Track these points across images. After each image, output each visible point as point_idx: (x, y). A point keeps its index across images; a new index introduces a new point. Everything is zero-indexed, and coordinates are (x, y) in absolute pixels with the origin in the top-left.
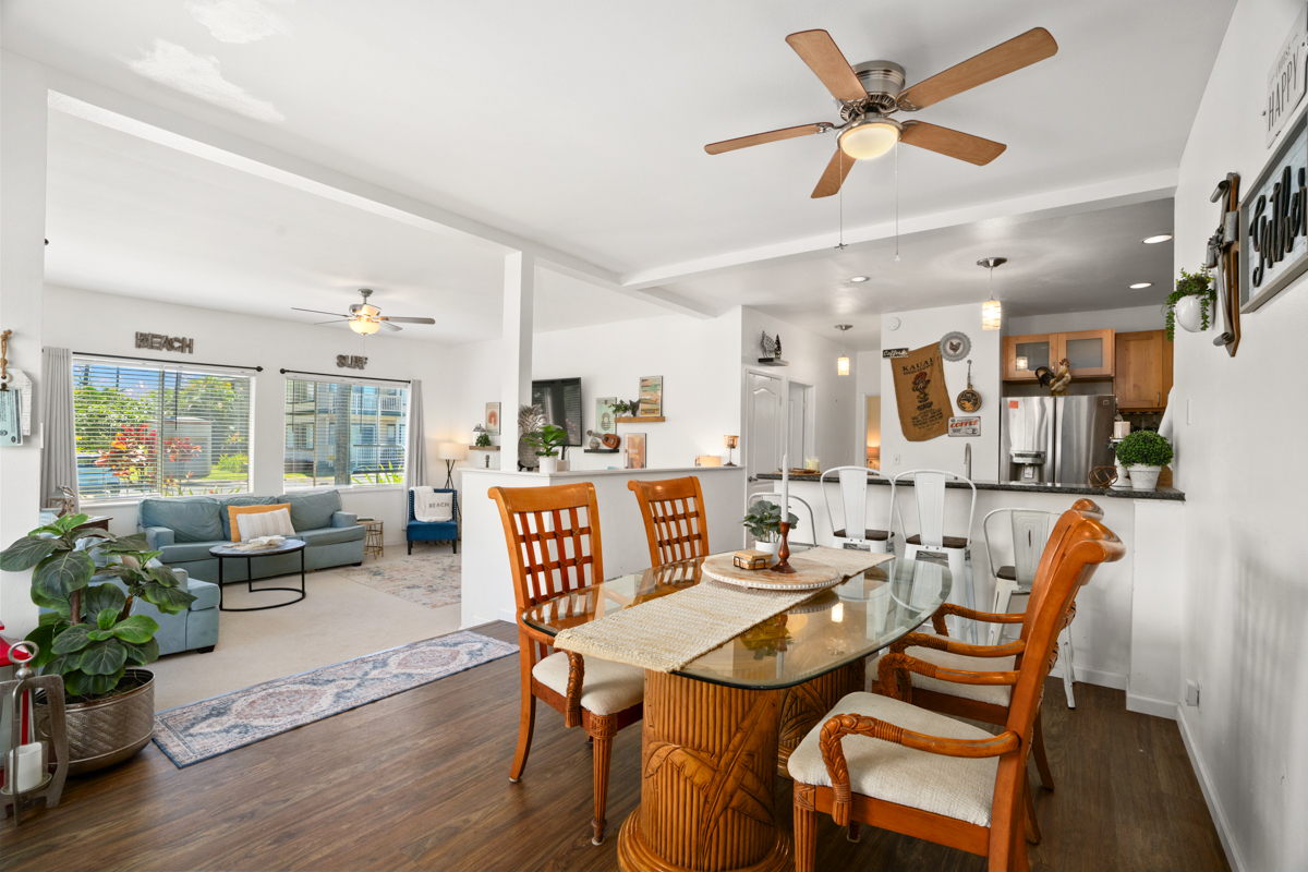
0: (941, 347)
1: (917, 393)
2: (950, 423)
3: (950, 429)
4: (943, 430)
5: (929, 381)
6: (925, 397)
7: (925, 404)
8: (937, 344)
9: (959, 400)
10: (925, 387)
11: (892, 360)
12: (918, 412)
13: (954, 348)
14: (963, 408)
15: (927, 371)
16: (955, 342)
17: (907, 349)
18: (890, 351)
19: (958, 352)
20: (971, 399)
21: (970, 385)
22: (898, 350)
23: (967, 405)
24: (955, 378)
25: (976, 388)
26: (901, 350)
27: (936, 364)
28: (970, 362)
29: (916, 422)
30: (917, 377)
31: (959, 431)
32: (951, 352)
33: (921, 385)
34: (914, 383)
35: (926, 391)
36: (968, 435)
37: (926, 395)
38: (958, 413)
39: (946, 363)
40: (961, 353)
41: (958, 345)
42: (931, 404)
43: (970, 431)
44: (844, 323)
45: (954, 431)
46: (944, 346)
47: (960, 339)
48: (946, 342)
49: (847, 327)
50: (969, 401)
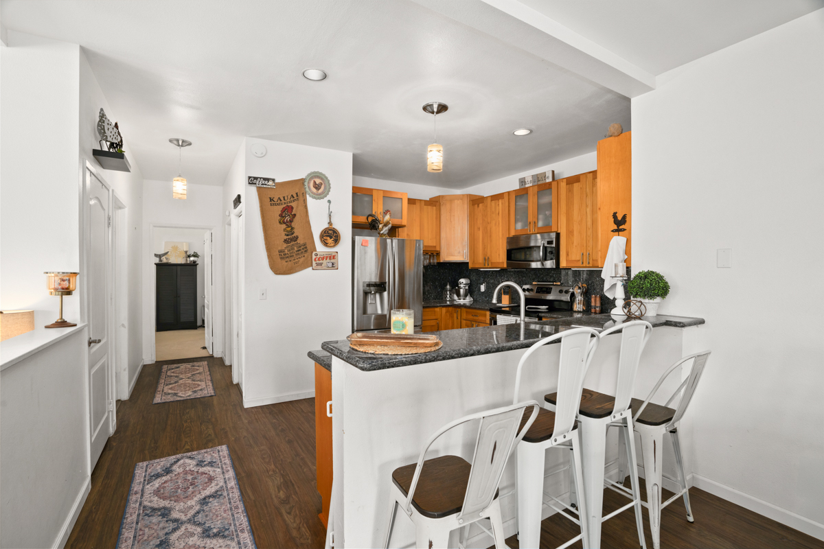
0: (306, 184)
1: (284, 226)
2: (314, 257)
3: (314, 263)
4: (308, 264)
5: (295, 215)
6: (290, 232)
7: (291, 239)
8: (302, 181)
9: (322, 236)
10: (291, 221)
11: (259, 189)
12: (285, 245)
13: (317, 187)
14: (326, 244)
15: (293, 204)
16: (318, 181)
17: (273, 180)
18: (256, 178)
19: (320, 191)
20: (331, 235)
21: (330, 223)
22: (265, 179)
23: (330, 241)
24: (317, 215)
25: (334, 226)
26: (268, 180)
27: (301, 198)
28: (329, 202)
29: (283, 255)
30: (284, 210)
31: (321, 264)
32: (314, 190)
33: (288, 218)
34: (281, 215)
35: (293, 224)
36: (328, 268)
37: (292, 228)
38: (320, 248)
39: (310, 200)
40: (323, 193)
41: (320, 184)
42: (297, 238)
43: (330, 265)
44: (181, 137)
45: (318, 265)
46: (309, 183)
47: (322, 179)
48: (310, 180)
49: (186, 143)
50: (331, 238)
